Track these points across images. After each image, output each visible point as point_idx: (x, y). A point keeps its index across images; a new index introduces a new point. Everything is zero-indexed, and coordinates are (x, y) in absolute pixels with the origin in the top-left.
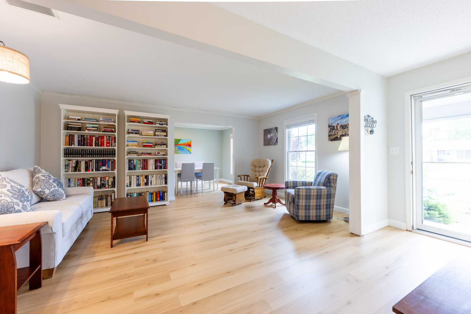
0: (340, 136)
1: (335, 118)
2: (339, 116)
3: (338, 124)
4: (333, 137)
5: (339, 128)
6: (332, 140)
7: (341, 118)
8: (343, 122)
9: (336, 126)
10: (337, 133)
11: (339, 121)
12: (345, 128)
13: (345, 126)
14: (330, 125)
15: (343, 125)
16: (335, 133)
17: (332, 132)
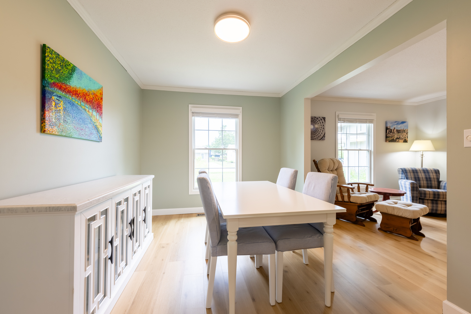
0: (396, 138)
1: (393, 123)
2: (396, 122)
3: (395, 129)
4: (391, 139)
5: (395, 132)
6: (390, 141)
7: (397, 124)
8: (398, 128)
9: (393, 130)
10: (394, 136)
11: (395, 126)
12: (399, 133)
13: (400, 131)
14: (389, 128)
15: (398, 130)
16: (392, 135)
17: (390, 134)
